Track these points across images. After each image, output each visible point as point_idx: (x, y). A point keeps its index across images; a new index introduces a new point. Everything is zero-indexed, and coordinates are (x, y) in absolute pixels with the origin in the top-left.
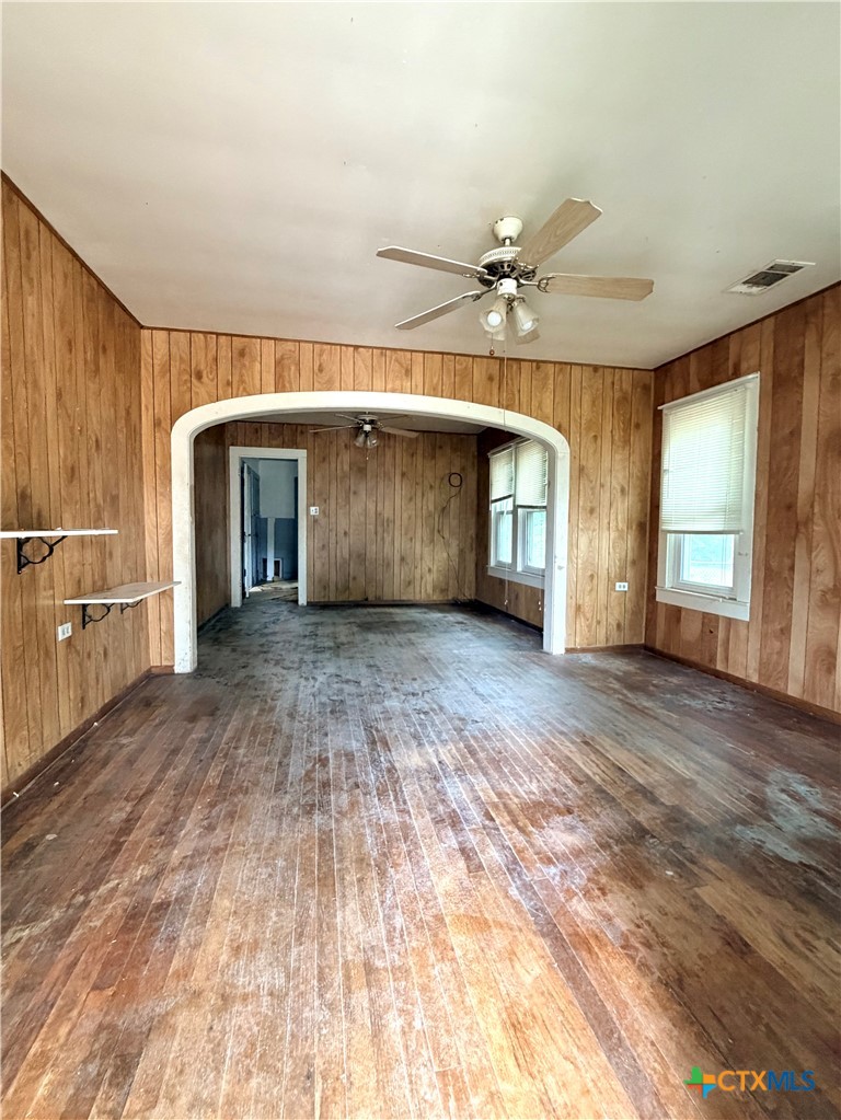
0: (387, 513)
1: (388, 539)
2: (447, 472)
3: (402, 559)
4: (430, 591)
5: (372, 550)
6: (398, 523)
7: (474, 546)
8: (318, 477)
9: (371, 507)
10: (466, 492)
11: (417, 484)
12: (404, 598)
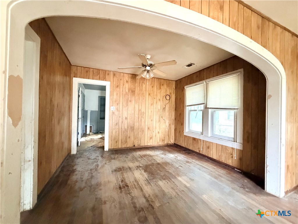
0: (143, 110)
1: (143, 120)
2: (165, 94)
3: (148, 128)
4: (158, 141)
5: (136, 125)
6: (147, 114)
7: (174, 123)
8: (115, 94)
9: (137, 106)
10: (171, 102)
11: (154, 98)
12: (149, 144)
